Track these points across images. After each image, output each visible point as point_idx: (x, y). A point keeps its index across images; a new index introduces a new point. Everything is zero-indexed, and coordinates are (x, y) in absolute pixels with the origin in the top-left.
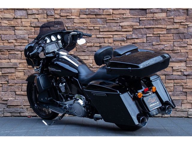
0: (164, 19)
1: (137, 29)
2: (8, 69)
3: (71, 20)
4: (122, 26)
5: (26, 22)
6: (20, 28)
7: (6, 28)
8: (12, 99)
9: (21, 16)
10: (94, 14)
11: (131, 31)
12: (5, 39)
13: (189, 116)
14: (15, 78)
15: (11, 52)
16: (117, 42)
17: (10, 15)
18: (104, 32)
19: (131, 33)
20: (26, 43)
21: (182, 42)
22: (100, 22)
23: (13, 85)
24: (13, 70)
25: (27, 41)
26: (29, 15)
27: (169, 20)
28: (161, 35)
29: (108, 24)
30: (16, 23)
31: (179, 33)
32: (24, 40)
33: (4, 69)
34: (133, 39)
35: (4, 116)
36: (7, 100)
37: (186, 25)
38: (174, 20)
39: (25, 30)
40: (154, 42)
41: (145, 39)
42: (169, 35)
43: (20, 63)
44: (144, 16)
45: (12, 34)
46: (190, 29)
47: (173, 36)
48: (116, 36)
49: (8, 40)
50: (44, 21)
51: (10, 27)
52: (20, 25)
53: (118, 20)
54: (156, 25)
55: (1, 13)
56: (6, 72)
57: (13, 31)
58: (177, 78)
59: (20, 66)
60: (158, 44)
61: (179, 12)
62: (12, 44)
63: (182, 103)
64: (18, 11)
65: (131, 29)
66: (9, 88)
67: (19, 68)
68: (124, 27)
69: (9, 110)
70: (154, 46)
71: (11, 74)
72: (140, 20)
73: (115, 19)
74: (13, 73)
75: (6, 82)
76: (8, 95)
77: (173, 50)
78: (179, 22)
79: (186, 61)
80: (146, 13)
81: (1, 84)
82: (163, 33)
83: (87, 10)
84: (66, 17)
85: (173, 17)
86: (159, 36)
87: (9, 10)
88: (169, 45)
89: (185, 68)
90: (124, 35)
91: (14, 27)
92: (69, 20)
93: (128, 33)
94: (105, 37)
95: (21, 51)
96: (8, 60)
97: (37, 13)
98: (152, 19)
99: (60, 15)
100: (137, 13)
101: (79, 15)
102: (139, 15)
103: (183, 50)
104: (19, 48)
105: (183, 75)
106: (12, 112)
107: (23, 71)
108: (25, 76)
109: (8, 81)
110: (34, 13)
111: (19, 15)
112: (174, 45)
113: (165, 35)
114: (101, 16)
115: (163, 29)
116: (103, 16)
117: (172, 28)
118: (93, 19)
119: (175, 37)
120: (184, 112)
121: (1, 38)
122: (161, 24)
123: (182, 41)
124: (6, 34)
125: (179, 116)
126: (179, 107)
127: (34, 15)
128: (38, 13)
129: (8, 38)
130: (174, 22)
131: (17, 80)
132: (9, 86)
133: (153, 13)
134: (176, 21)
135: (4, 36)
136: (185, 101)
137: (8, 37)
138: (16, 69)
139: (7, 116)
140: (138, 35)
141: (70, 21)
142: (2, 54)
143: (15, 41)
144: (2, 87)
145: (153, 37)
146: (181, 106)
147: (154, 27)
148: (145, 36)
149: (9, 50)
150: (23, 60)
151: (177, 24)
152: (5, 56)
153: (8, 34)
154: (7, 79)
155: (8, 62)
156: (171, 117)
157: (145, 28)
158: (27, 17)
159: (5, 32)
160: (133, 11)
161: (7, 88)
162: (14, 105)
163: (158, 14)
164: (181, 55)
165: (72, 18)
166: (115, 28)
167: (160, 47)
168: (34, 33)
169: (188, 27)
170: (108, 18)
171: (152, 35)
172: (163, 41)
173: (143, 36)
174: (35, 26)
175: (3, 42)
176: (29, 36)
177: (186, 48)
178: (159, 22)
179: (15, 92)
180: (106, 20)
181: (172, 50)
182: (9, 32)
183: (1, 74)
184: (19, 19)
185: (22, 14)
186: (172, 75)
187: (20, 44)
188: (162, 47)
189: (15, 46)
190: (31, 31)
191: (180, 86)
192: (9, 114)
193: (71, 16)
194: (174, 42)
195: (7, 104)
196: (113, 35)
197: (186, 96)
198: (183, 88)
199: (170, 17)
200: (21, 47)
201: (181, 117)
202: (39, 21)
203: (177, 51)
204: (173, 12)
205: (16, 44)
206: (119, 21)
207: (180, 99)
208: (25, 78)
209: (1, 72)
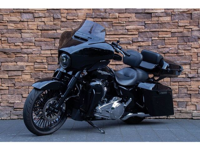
0: (168, 23)
1: (143, 32)
2: (15, 71)
3: (77, 23)
4: (127, 29)
5: (33, 25)
6: (27, 31)
7: (12, 31)
8: (18, 101)
9: (28, 19)
10: (100, 18)
11: (137, 34)
12: (12, 41)
13: (193, 118)
14: (22, 81)
15: (18, 55)
16: (123, 45)
17: (16, 18)
18: (110, 36)
19: (137, 36)
20: (33, 46)
21: (186, 46)
22: (106, 25)
23: (20, 87)
24: (20, 73)
25: (33, 44)
26: (35, 18)
27: (174, 24)
28: (166, 39)
29: (114, 27)
30: (23, 26)
31: (183, 37)
32: (31, 43)
33: (10, 72)
34: (139, 43)
35: (10, 119)
36: (14, 103)
37: (190, 28)
38: (178, 23)
39: (31, 33)
40: (159, 45)
41: (151, 42)
42: (174, 38)
43: (26, 66)
44: (149, 19)
45: (18, 37)
46: (194, 32)
47: (177, 39)
48: (122, 39)
49: (14, 43)
50: (51, 24)
51: (16, 30)
52: (26, 28)
53: (124, 23)
54: (161, 28)
55: (7, 16)
56: (13, 75)
57: (20, 34)
58: (181, 81)
59: (27, 68)
60: (163, 47)
61: (183, 16)
62: (18, 47)
63: (186, 105)
64: (24, 14)
65: (137, 33)
66: (16, 90)
67: (26, 71)
68: (130, 30)
69: (16, 113)
70: (159, 49)
71: (18, 77)
72: (145, 24)
73: (121, 22)
74: (20, 76)
75: (13, 85)
76: (15, 98)
77: (178, 53)
78: (183, 25)
79: (190, 64)
80: (152, 17)
81: (8, 86)
82: (167, 36)
83: (93, 14)
84: (72, 21)
85: (177, 21)
86: (164, 39)
87: (15, 13)
88: (174, 48)
89: (190, 70)
90: (130, 39)
91: (21, 30)
92: (76, 23)
93: (133, 36)
94: (111, 40)
95: (28, 54)
96: (15, 63)
97: (43, 16)
98: (157, 22)
99: (67, 19)
100: (142, 17)
101: (85, 18)
102: (145, 19)
103: (187, 53)
104: (26, 51)
105: (188, 77)
106: (18, 114)
107: (30, 73)
108: (32, 79)
109: (14, 84)
110: (41, 16)
111: (25, 18)
112: (179, 48)
113: (170, 38)
114: (107, 19)
115: (168, 33)
116: (109, 20)
117: (177, 32)
118: (100, 22)
119: (179, 40)
120: (188, 114)
121: (8, 41)
122: (166, 28)
123: (186, 44)
124: (12, 37)
125: (184, 118)
126: (183, 109)
127: (40, 18)
128: (45, 16)
129: (14, 41)
130: (178, 26)
131: (23, 83)
132: (16, 88)
133: (158, 17)
134: (180, 24)
135: (10, 39)
136: (189, 103)
137: (15, 39)
138: (23, 72)
139: (14, 118)
140: (143, 39)
141: (77, 25)
142: (8, 57)
143: (21, 44)
144: (8, 89)
145: (158, 40)
146: (186, 108)
147: (159, 30)
148: (150, 39)
149: (15, 53)
150: (30, 63)
151: (181, 27)
152: (12, 59)
153: (14, 37)
154: (14, 82)
155: (15, 65)
156: (176, 118)
157: (150, 31)
158: (33, 20)
159: (11, 35)
160: (138, 15)
161: (14, 91)
162: (21, 108)
163: (163, 17)
164: (185, 58)
165: (79, 22)
166: (121, 32)
167: (165, 50)
168: (40, 36)
169: (192, 30)
170: (114, 21)
171: (157, 38)
172: (168, 44)
173: (148, 39)
174: (41, 29)
175: (9, 45)
176: (36, 39)
177: (190, 51)
178: (164, 26)
179: (22, 95)
180: (112, 23)
181: (176, 53)
182: (16, 35)
183: (8, 77)
184: (26, 22)
185: (28, 17)
187: (26, 47)
188: (167, 50)
189: (22, 49)
190: (37, 34)
191: (185, 89)
192: (16, 117)
193: (78, 19)
194: (179, 46)
195: (14, 107)
196: (119, 38)
197: (190, 98)
198: (188, 90)
199: (174, 21)
200: (28, 49)
201: (186, 119)
202: (45, 24)
203: (182, 54)
204: (177, 16)
205: (23, 47)
206: (125, 25)
207: (185, 101)
208: (32, 81)
209: (7, 75)
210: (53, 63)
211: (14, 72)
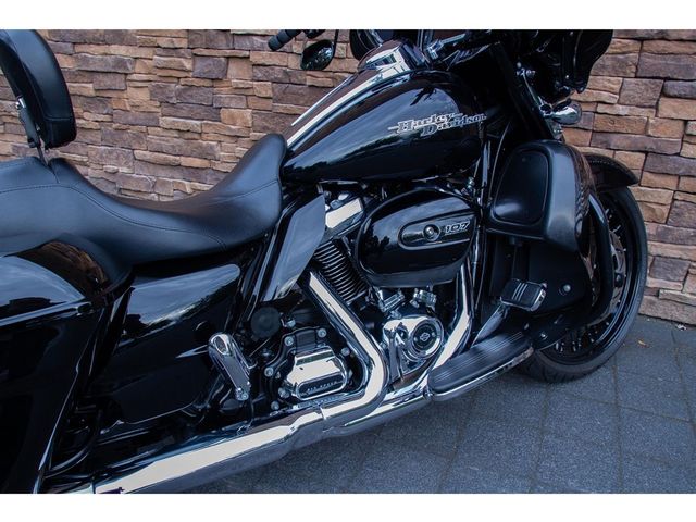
8: (125, 170)
14: (129, 108)
23: (124, 127)
24: (119, 82)
36: (115, 173)
43: (134, 59)
56: (103, 85)
58: (692, 173)
59: (138, 67)
63: (688, 273)
66: (118, 136)
71: (117, 93)
74: (123, 90)
75: (107, 118)
76: (117, 158)
81: (97, 121)
96: (106, 49)
107: (146, 84)
108: (152, 103)
109: (111, 116)
120: (687, 307)
125: (663, 317)
126: (672, 285)
131: (132, 115)
132: (116, 129)
138: (127, 78)
144: (100, 130)
146: (684, 282)
150: (141, 49)
154: (110, 108)
161: (112, 135)
179: (133, 150)
183: (94, 93)
186: (678, 154)
201: (671, 322)
207: (685, 257)
208: (154, 109)
209: (91, 86)
210: (206, 52)
211: (105, 79)
